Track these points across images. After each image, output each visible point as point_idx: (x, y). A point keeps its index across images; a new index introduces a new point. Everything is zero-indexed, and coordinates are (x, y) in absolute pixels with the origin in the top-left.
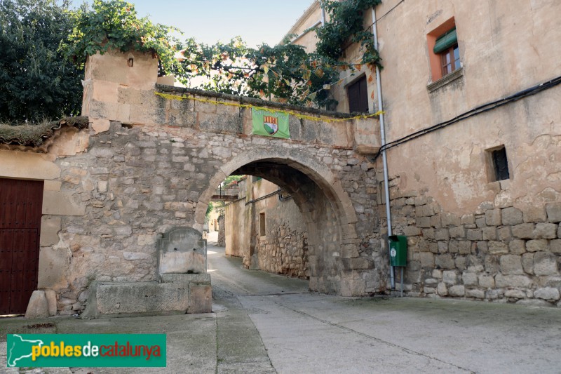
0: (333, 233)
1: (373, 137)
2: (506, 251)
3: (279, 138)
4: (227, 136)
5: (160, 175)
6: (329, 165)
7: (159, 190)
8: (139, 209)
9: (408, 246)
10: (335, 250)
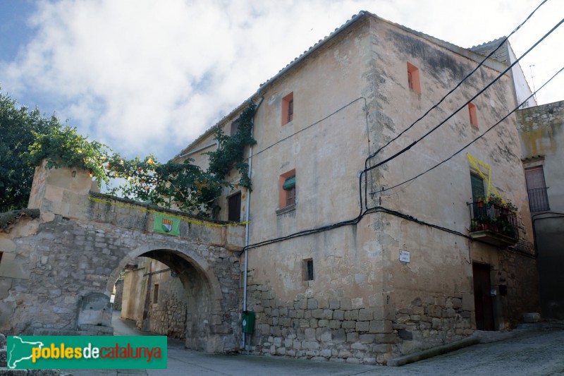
0: (205, 306)
1: (240, 239)
2: (308, 326)
3: (172, 236)
4: (135, 232)
5: (85, 255)
6: (206, 257)
7: (83, 266)
8: (68, 277)
9: (255, 319)
10: (206, 319)
